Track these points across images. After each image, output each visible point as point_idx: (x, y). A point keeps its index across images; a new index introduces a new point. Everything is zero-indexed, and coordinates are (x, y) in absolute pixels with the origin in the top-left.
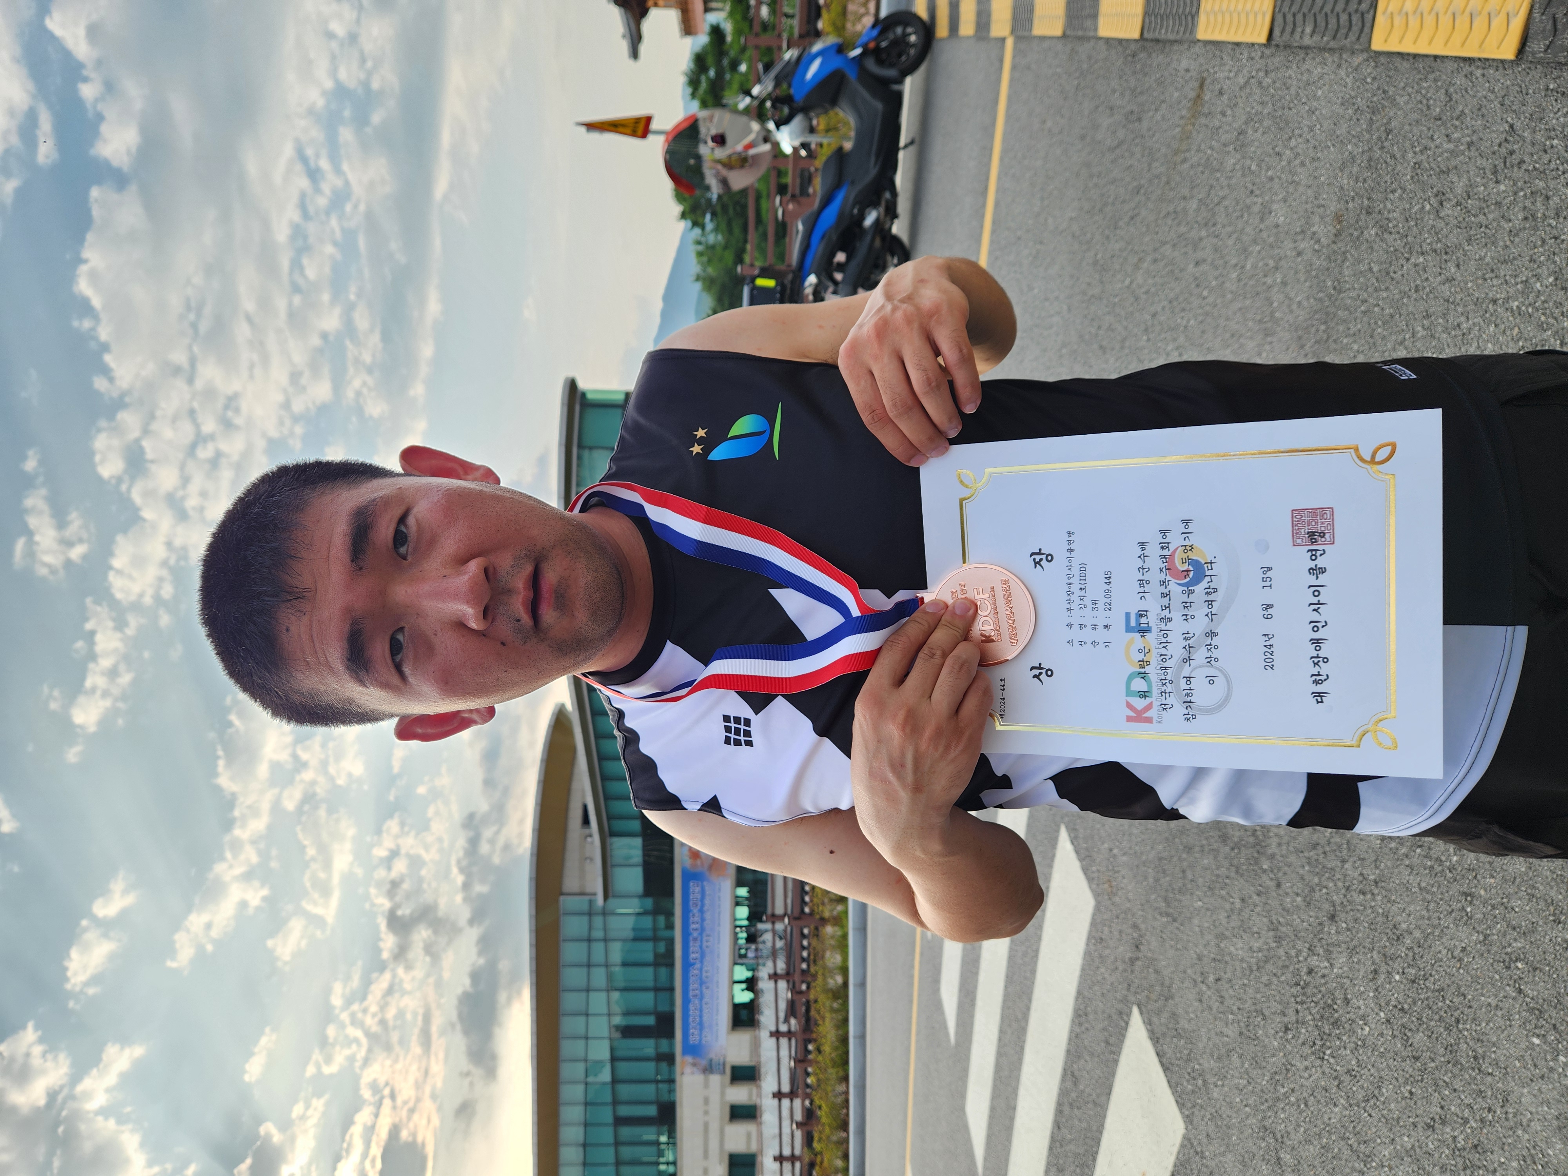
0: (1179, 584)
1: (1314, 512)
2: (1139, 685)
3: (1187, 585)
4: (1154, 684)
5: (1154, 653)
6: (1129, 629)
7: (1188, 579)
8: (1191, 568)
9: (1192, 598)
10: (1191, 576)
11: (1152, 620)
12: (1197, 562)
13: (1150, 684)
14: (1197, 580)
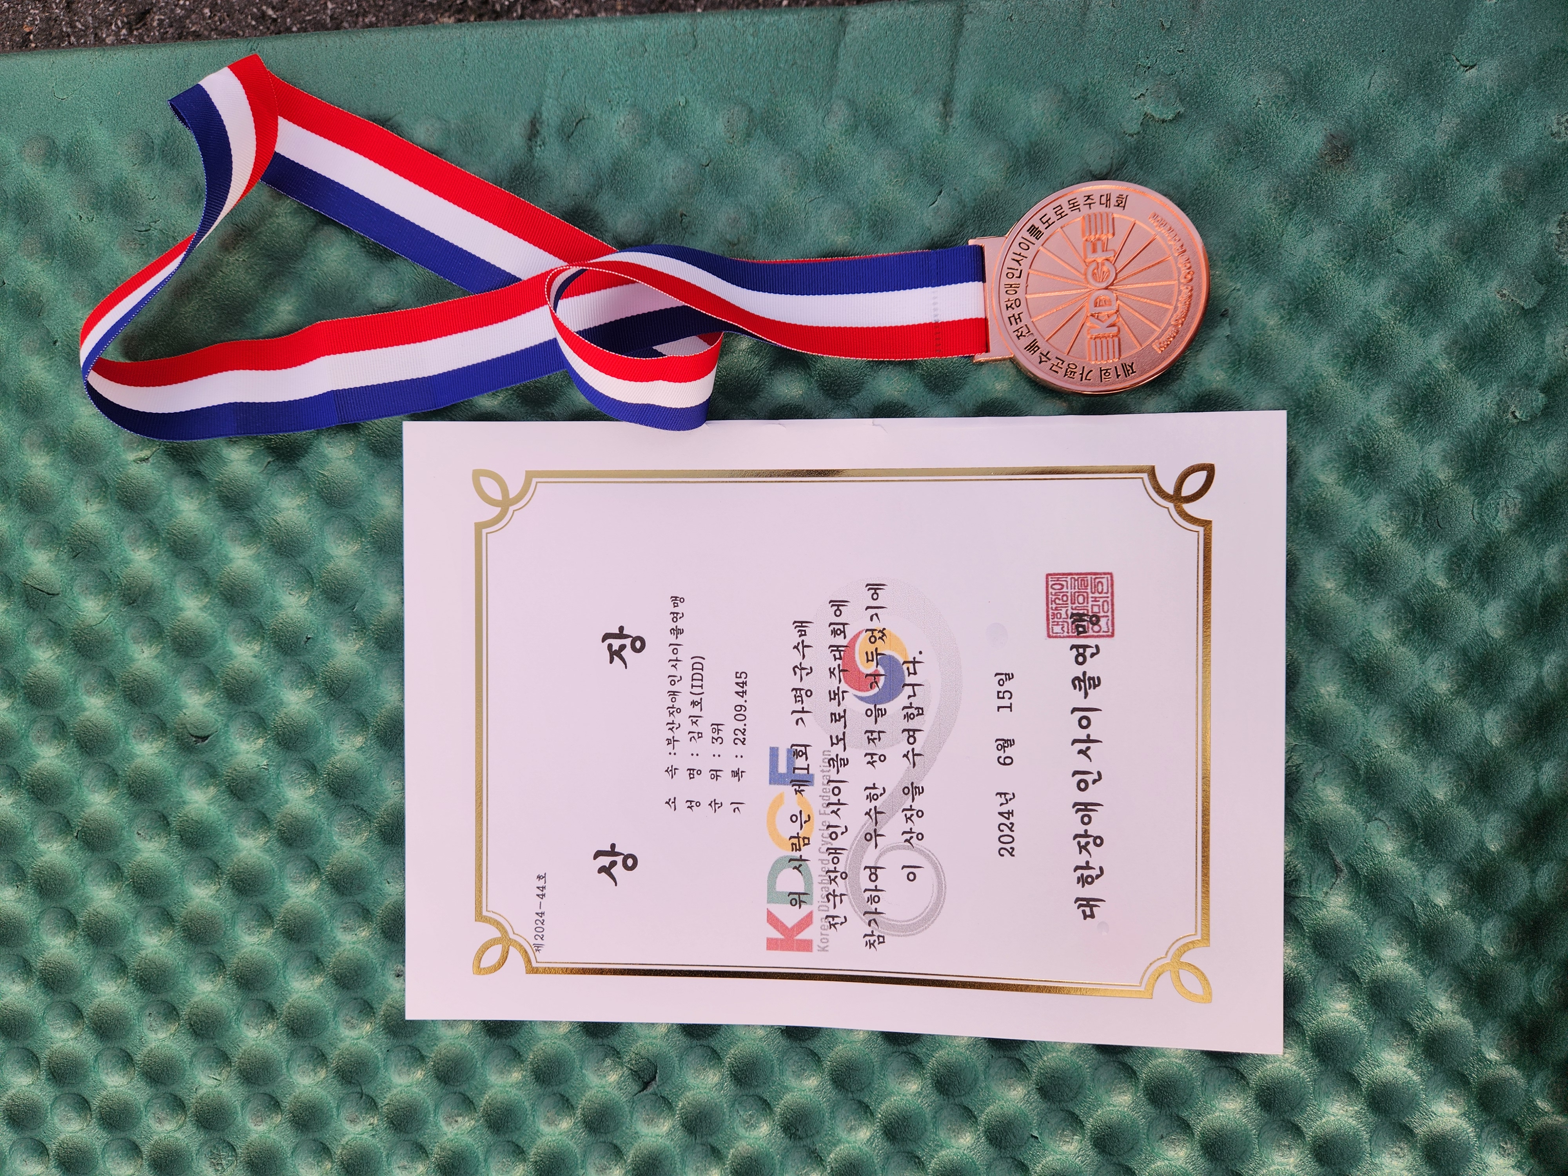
0: (861, 699)
1: (1081, 577)
2: (792, 880)
3: (874, 700)
4: (816, 879)
5: (818, 822)
6: (775, 778)
7: (876, 690)
8: (881, 671)
9: (881, 725)
10: (881, 684)
11: (816, 762)
12: (891, 658)
13: (808, 881)
14: (890, 694)
